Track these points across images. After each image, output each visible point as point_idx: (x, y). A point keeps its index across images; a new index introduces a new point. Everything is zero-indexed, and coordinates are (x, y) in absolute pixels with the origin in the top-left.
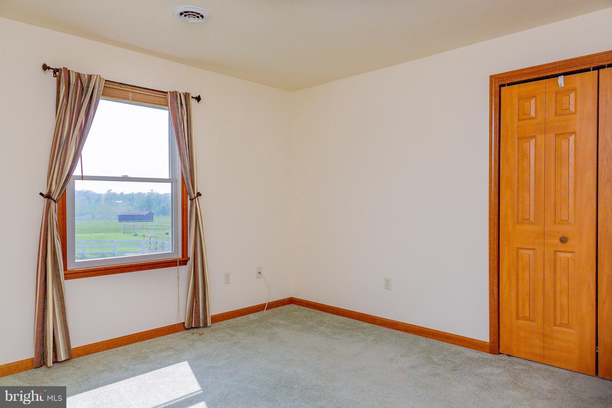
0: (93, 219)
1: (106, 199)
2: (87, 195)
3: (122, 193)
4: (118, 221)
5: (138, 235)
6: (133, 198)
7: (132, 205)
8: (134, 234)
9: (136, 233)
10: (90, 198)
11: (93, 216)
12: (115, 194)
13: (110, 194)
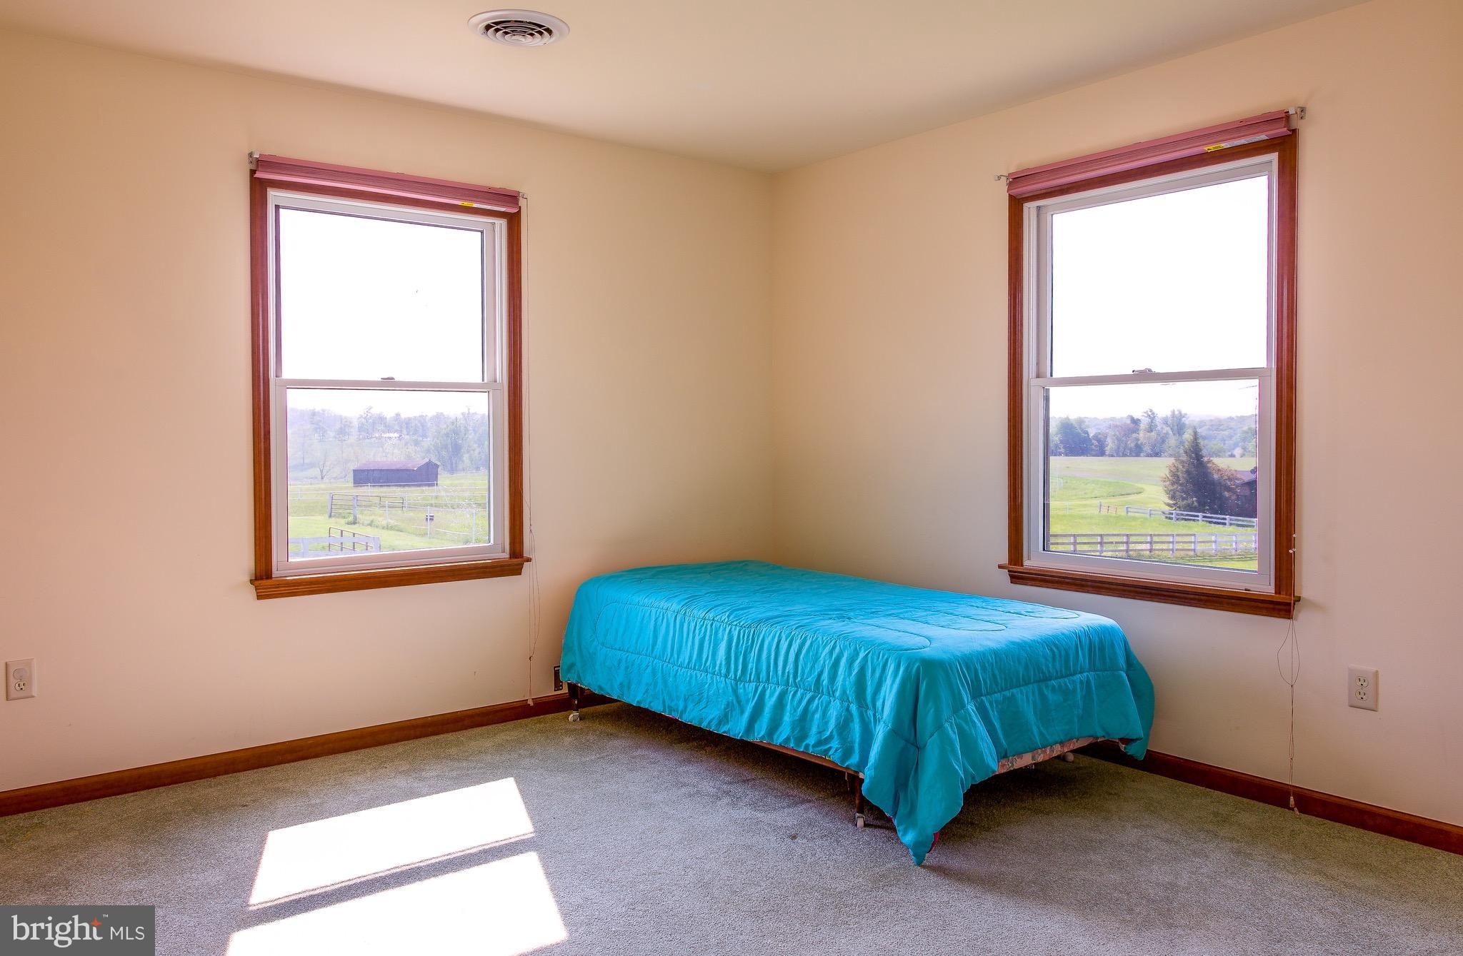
0: (322, 478)
1: (361, 429)
2: (317, 421)
3: (398, 415)
4: (351, 484)
5: (359, 523)
6: (423, 426)
7: (417, 443)
8: (351, 519)
9: (355, 518)
10: (323, 428)
11: (322, 471)
12: (381, 419)
13: (370, 417)
